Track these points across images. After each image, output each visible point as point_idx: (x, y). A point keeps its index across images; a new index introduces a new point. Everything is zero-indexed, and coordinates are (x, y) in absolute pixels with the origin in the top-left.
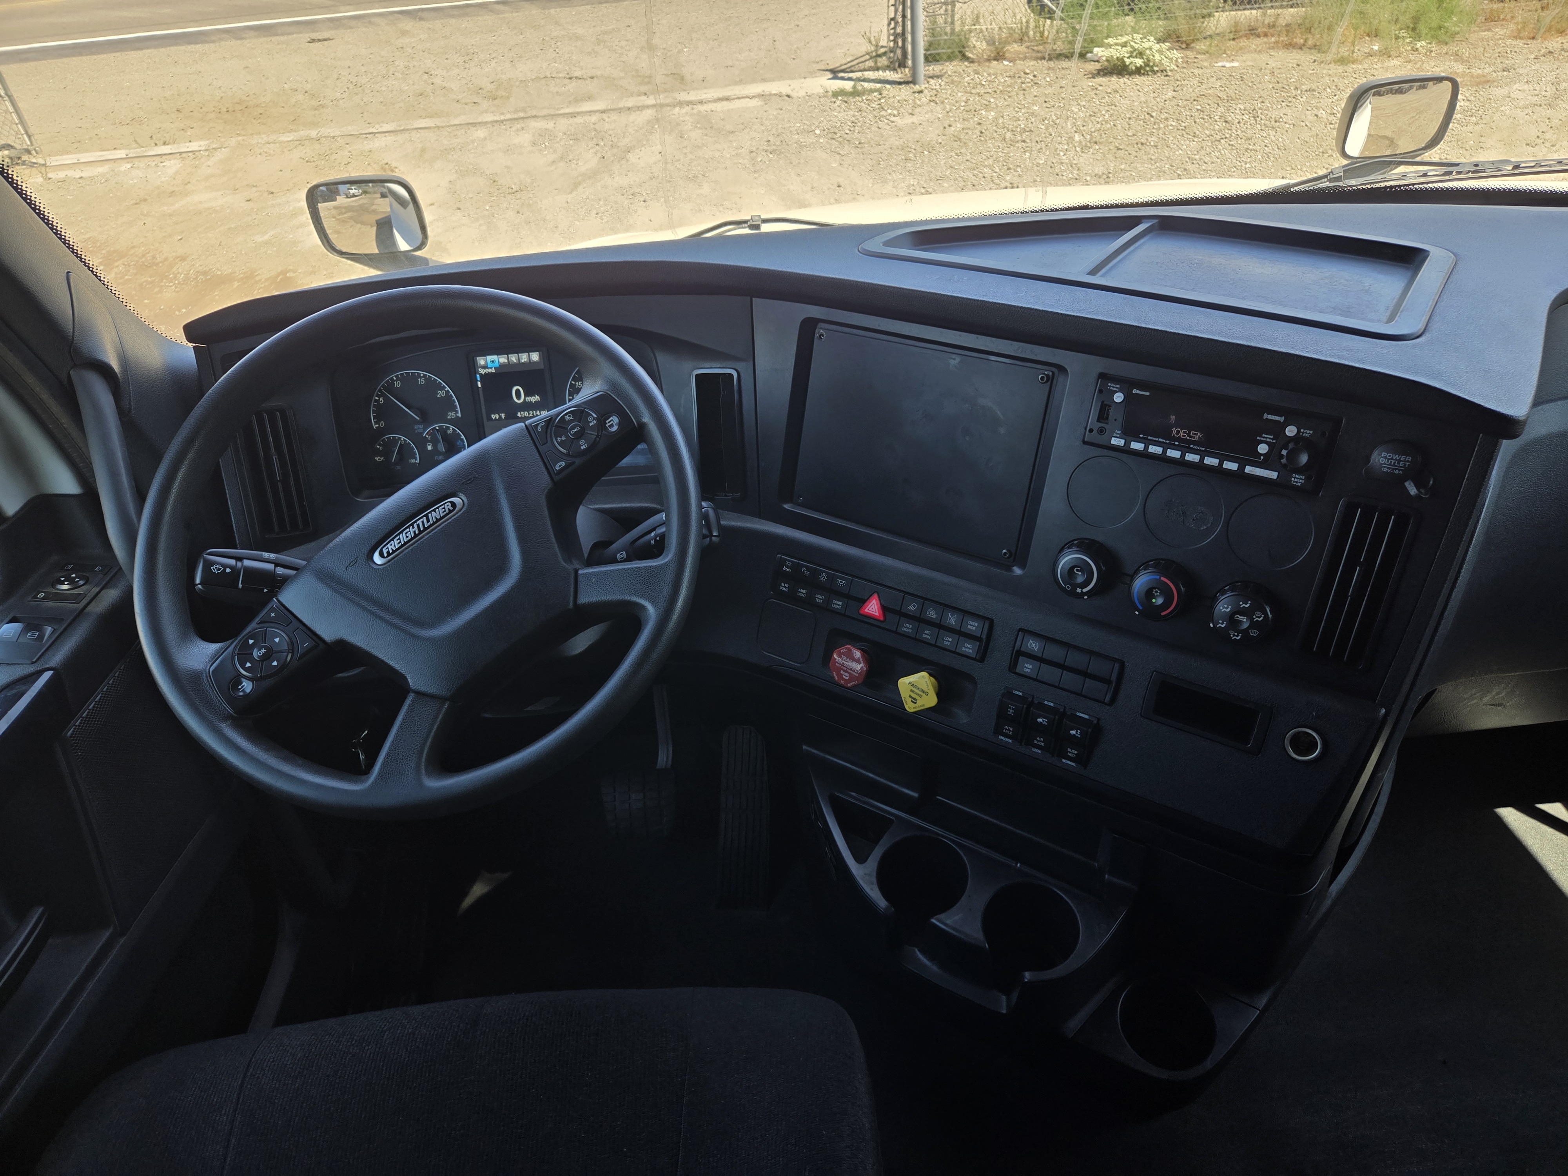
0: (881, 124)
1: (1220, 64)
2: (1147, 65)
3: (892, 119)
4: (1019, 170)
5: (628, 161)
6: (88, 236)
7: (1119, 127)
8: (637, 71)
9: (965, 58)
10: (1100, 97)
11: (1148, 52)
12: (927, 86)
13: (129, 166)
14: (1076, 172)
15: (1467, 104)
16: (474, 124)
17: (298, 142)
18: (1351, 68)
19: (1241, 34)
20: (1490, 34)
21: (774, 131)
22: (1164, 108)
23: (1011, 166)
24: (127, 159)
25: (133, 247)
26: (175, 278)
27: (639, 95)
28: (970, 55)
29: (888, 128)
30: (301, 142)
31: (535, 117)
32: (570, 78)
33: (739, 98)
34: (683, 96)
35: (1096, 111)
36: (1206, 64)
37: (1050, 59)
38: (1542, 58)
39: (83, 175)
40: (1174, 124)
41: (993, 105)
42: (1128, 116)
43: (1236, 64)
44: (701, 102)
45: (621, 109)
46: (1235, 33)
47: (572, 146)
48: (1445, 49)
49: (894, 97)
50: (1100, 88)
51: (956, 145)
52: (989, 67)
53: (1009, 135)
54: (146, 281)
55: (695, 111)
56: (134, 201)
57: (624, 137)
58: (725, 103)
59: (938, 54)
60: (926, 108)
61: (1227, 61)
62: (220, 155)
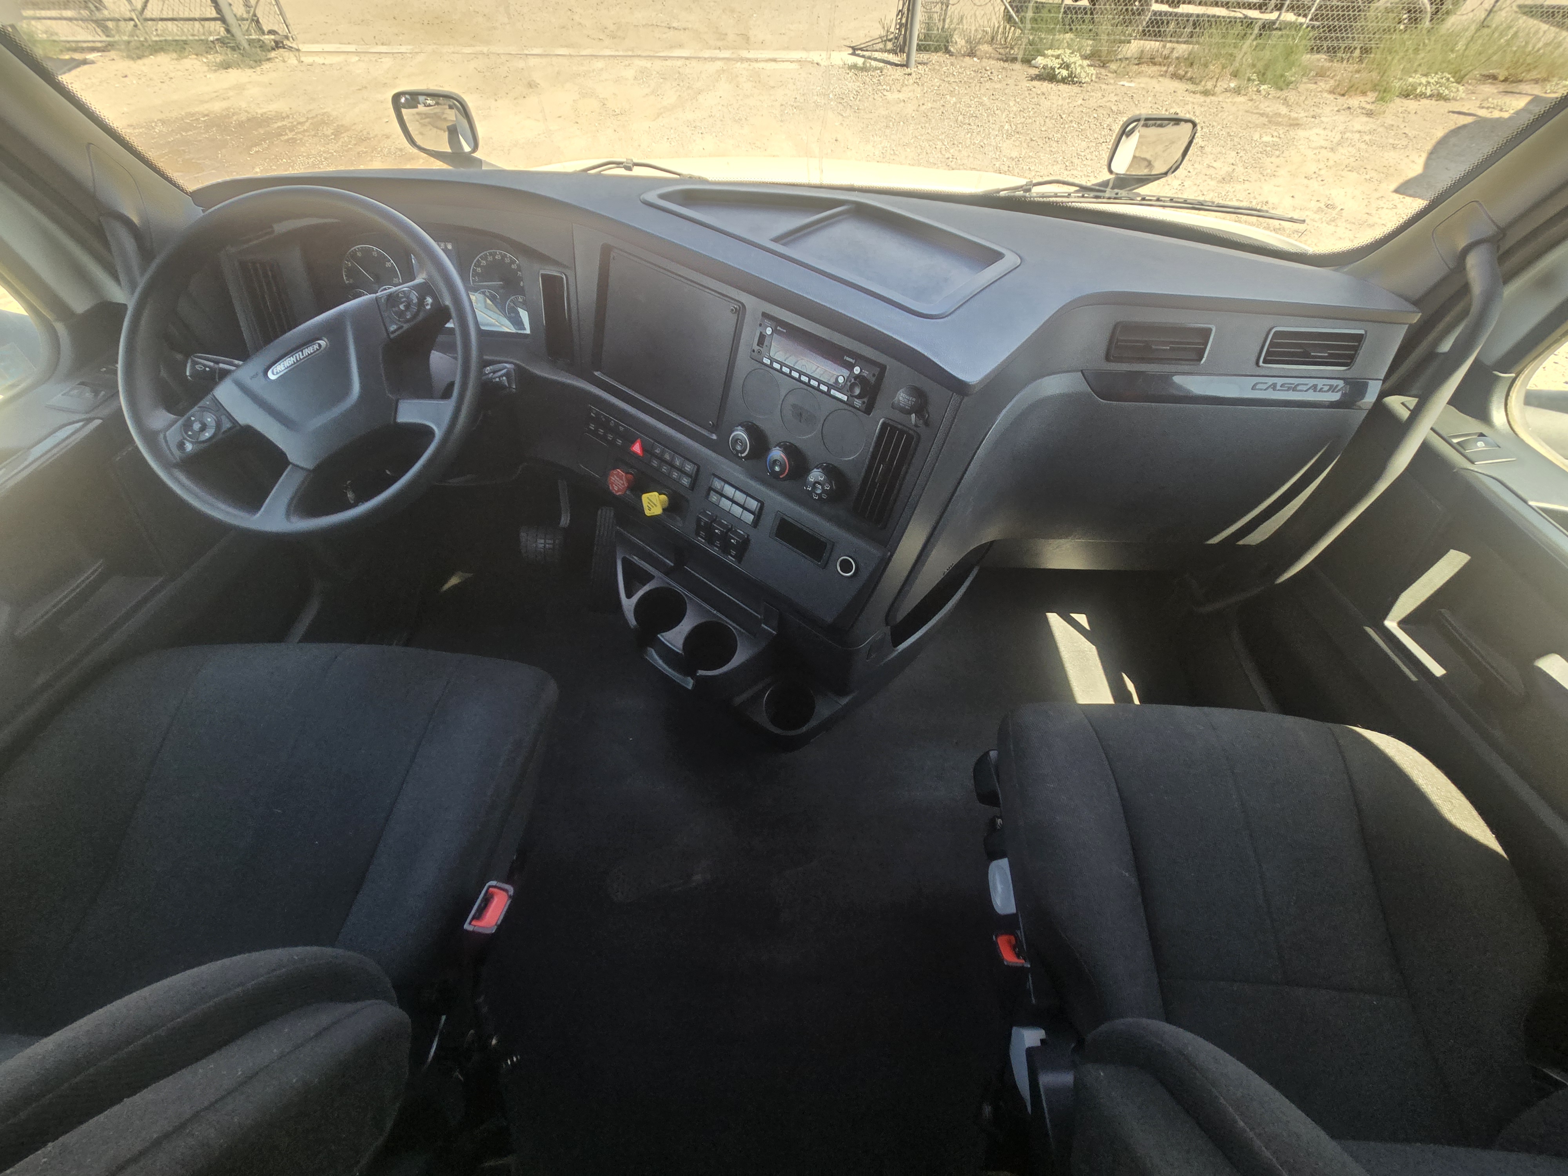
0: (876, 96)
1: (1122, 83)
2: (1070, 76)
3: (885, 93)
4: (960, 146)
5: (697, 100)
6: (325, 111)
7: (1038, 123)
8: (717, 28)
9: (947, 51)
10: (1032, 96)
11: (1073, 66)
12: (916, 69)
13: (357, 58)
14: (998, 153)
15: (1278, 140)
16: (596, 56)
17: (474, 55)
18: (1209, 99)
19: (1143, 60)
20: (1314, 86)
21: (801, 91)
22: (1072, 112)
23: (956, 142)
24: (356, 53)
25: (355, 124)
26: (381, 150)
27: (715, 49)
28: (952, 49)
29: (881, 100)
30: (476, 55)
31: (639, 56)
32: (669, 28)
33: (783, 61)
34: (745, 54)
35: (1026, 107)
36: (1112, 81)
37: (1006, 61)
38: (1342, 111)
39: (326, 62)
40: (1075, 126)
41: (956, 92)
42: (1046, 115)
43: (1132, 85)
44: (756, 60)
45: (700, 58)
46: (1141, 59)
47: (661, 83)
48: (1279, 93)
49: (890, 76)
50: (1034, 89)
51: (923, 120)
52: (962, 61)
53: (961, 118)
54: (362, 151)
55: (751, 68)
56: (358, 87)
57: (698, 80)
58: (773, 64)
59: (929, 45)
60: (910, 88)
61: (1128, 82)
62: (420, 58)
